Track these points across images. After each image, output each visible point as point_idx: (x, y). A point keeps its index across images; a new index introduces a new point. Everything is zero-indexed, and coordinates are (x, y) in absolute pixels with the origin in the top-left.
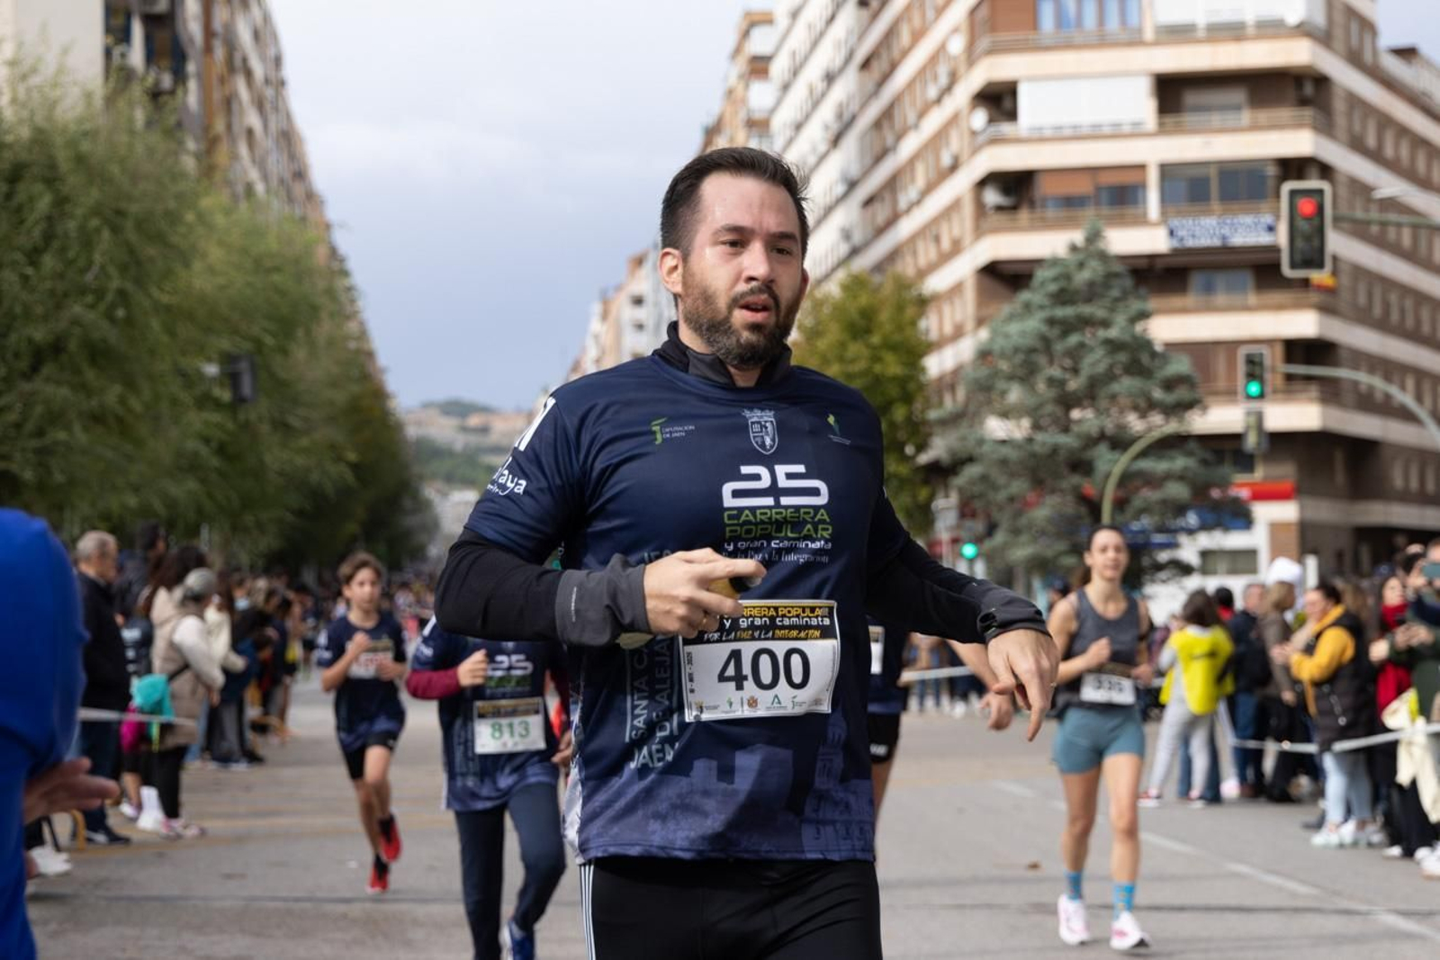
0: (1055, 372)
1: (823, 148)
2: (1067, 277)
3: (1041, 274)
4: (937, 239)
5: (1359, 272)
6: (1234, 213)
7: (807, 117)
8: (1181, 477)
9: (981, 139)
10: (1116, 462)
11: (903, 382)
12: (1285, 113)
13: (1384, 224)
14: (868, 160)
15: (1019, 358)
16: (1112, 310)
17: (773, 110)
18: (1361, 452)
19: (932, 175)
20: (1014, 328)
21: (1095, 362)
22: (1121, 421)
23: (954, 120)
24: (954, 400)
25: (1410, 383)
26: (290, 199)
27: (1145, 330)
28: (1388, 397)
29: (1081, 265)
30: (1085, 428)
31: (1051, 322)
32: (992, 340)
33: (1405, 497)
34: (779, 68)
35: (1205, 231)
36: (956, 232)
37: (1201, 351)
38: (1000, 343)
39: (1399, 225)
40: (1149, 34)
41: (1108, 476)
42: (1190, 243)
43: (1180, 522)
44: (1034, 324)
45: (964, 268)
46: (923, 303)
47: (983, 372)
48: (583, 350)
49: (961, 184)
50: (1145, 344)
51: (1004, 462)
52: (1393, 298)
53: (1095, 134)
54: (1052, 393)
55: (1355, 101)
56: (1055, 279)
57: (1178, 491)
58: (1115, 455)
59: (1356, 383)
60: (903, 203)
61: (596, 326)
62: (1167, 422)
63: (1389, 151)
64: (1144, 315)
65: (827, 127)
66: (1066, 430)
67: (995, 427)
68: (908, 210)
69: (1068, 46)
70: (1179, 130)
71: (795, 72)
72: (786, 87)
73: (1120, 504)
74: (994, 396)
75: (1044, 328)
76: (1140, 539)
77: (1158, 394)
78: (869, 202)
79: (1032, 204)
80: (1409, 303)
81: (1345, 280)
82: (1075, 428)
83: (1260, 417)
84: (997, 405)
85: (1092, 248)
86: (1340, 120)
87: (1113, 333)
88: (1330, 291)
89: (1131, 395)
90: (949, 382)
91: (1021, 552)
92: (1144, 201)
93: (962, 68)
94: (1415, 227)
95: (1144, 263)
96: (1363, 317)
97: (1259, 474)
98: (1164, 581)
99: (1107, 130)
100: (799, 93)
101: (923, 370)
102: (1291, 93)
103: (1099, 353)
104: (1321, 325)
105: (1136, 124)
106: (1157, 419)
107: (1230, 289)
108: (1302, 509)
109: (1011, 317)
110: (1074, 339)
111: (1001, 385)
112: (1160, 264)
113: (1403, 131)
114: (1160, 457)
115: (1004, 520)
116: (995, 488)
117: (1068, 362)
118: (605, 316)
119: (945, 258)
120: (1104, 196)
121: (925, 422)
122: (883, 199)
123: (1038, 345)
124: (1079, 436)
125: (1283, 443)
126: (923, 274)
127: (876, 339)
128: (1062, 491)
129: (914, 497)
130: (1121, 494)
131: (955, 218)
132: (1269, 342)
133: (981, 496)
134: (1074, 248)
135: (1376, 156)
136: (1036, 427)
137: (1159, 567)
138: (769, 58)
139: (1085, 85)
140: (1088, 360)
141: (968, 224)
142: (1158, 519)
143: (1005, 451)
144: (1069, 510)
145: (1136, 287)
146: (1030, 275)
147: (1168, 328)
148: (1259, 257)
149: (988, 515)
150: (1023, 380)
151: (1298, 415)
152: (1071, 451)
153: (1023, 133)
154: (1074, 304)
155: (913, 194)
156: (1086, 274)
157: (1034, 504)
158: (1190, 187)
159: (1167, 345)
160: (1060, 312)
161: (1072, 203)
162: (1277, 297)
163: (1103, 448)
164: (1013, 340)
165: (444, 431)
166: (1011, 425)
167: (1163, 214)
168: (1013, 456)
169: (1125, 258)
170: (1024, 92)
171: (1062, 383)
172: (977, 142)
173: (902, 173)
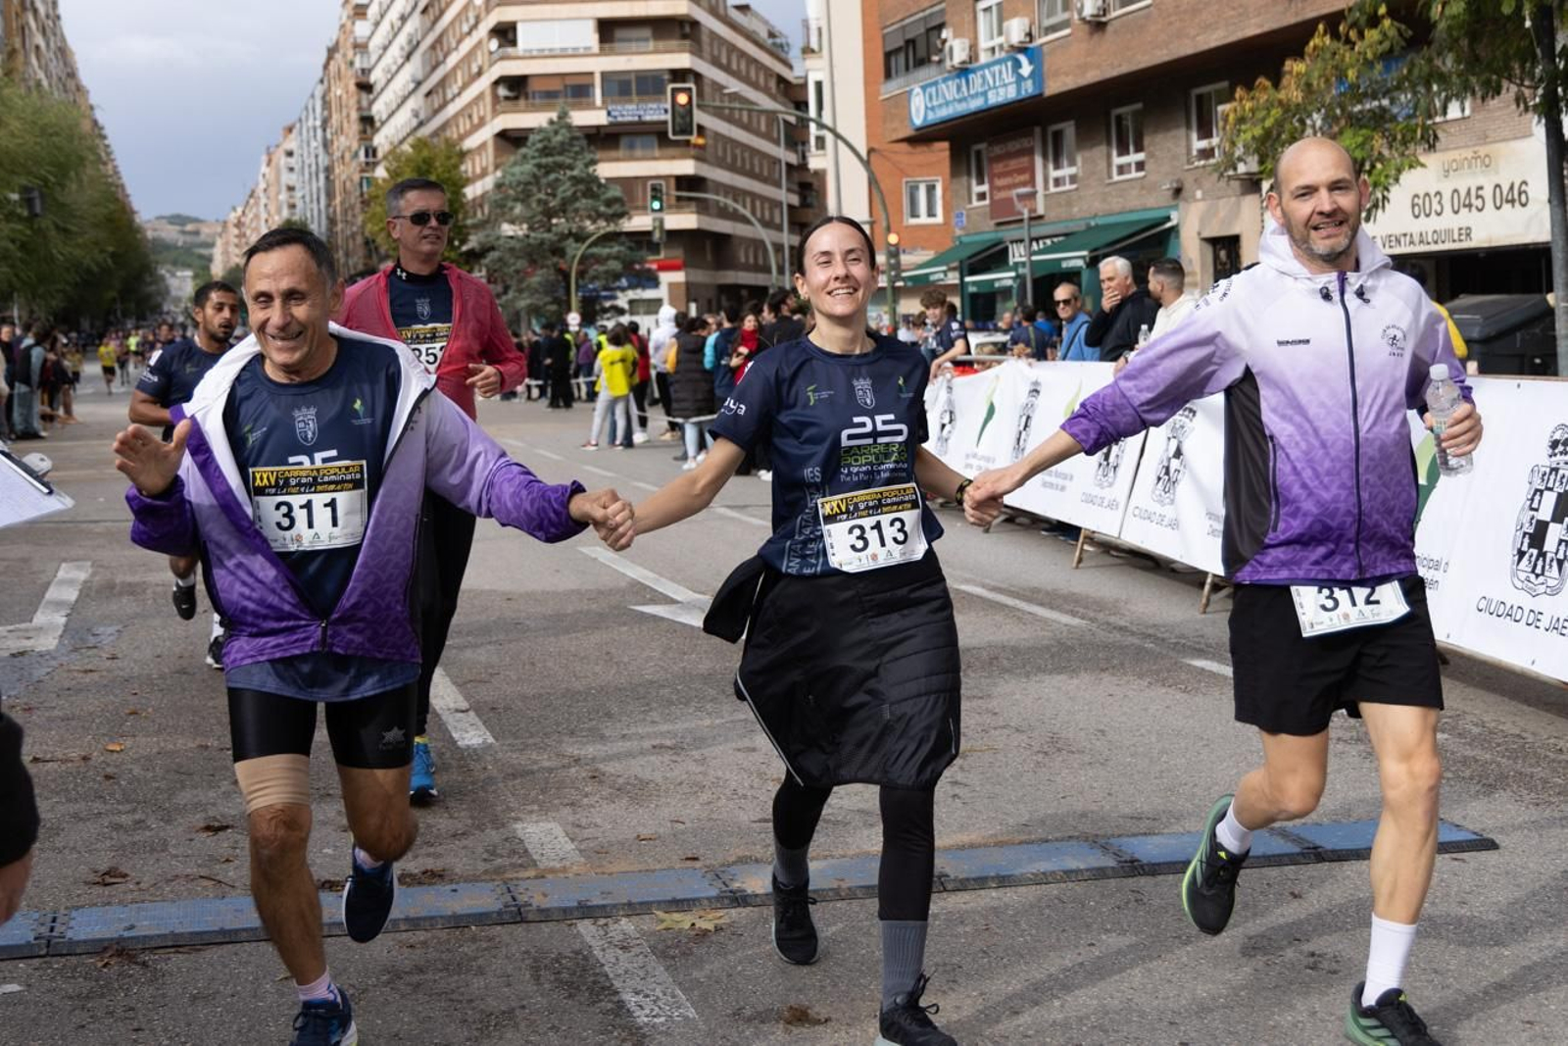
0: (542, 196)
1: (400, 61)
2: (549, 140)
3: (532, 138)
4: (470, 117)
5: (718, 136)
6: (646, 102)
7: (390, 42)
8: (616, 258)
9: (495, 56)
10: (577, 249)
12: (674, 43)
13: (732, 109)
14: (428, 68)
15: (519, 189)
16: (575, 159)
17: (370, 38)
18: (721, 241)
19: (466, 77)
20: (517, 169)
21: (565, 190)
22: (581, 225)
23: (480, 43)
24: (482, 213)
25: (748, 200)
26: (66, 91)
27: (594, 171)
28: (735, 210)
30: (560, 229)
31: (539, 166)
32: (504, 177)
33: (747, 268)
34: (373, 11)
35: (629, 112)
36: (482, 113)
37: (627, 183)
38: (509, 178)
39: (741, 110)
41: (574, 257)
42: (620, 119)
43: (617, 284)
44: (528, 167)
45: (486, 134)
46: (463, 155)
47: (499, 196)
48: (257, 184)
49: (484, 83)
50: (596, 179)
51: (512, 250)
52: (738, 152)
53: (564, 55)
54: (540, 209)
55: (713, 35)
56: (541, 141)
57: (615, 265)
58: (578, 245)
59: (718, 202)
60: (449, 96)
61: (264, 169)
62: (608, 225)
63: (734, 67)
64: (594, 162)
65: (402, 49)
66: (549, 230)
67: (507, 229)
68: (453, 99)
70: (613, 52)
71: (382, 16)
72: (377, 24)
73: (581, 274)
74: (506, 211)
75: (535, 170)
76: (592, 295)
77: (602, 209)
78: (429, 94)
79: (527, 98)
80: (747, 155)
81: (711, 142)
82: (554, 229)
83: (662, 222)
84: (507, 217)
85: (562, 122)
86: (706, 48)
87: (575, 173)
88: (700, 148)
89: (586, 209)
90: (479, 202)
92: (593, 94)
93: (483, 14)
94: (750, 111)
95: (594, 131)
96: (720, 163)
97: (662, 256)
99: (570, 52)
100: (385, 26)
101: (464, 195)
102: (677, 29)
103: (568, 184)
104: (697, 168)
105: (586, 48)
106: (602, 223)
107: (644, 147)
108: (687, 275)
109: (515, 164)
110: (552, 176)
111: (510, 204)
112: (602, 131)
113: (743, 54)
115: (513, 283)
116: (505, 264)
117: (549, 190)
118: (269, 163)
119: (475, 128)
120: (569, 93)
121: (465, 227)
122: (437, 93)
123: (532, 180)
124: (556, 234)
125: (675, 236)
126: (462, 138)
128: (547, 267)
130: (582, 267)
131: (481, 104)
132: (666, 178)
133: (499, 270)
134: (551, 122)
135: (727, 69)
136: (531, 228)
137: (605, 310)
138: (365, 7)
139: (556, 24)
140: (561, 189)
141: (489, 108)
142: (603, 282)
143: (513, 243)
144: (552, 278)
145: (589, 145)
146: (526, 139)
147: (608, 169)
148: (661, 128)
149: (504, 281)
150: (523, 201)
151: (684, 220)
152: (552, 243)
153: (521, 53)
154: (551, 155)
155: (455, 89)
156: (559, 138)
157: (531, 275)
158: (620, 86)
159: (607, 179)
160: (544, 161)
161: (550, 95)
162: (671, 151)
163: (571, 241)
164: (518, 177)
165: (170, 233)
166: (516, 228)
167: (604, 102)
168: (518, 246)
169: (581, 128)
170: (520, 28)
171: (546, 203)
172: (493, 58)
173: (449, 79)
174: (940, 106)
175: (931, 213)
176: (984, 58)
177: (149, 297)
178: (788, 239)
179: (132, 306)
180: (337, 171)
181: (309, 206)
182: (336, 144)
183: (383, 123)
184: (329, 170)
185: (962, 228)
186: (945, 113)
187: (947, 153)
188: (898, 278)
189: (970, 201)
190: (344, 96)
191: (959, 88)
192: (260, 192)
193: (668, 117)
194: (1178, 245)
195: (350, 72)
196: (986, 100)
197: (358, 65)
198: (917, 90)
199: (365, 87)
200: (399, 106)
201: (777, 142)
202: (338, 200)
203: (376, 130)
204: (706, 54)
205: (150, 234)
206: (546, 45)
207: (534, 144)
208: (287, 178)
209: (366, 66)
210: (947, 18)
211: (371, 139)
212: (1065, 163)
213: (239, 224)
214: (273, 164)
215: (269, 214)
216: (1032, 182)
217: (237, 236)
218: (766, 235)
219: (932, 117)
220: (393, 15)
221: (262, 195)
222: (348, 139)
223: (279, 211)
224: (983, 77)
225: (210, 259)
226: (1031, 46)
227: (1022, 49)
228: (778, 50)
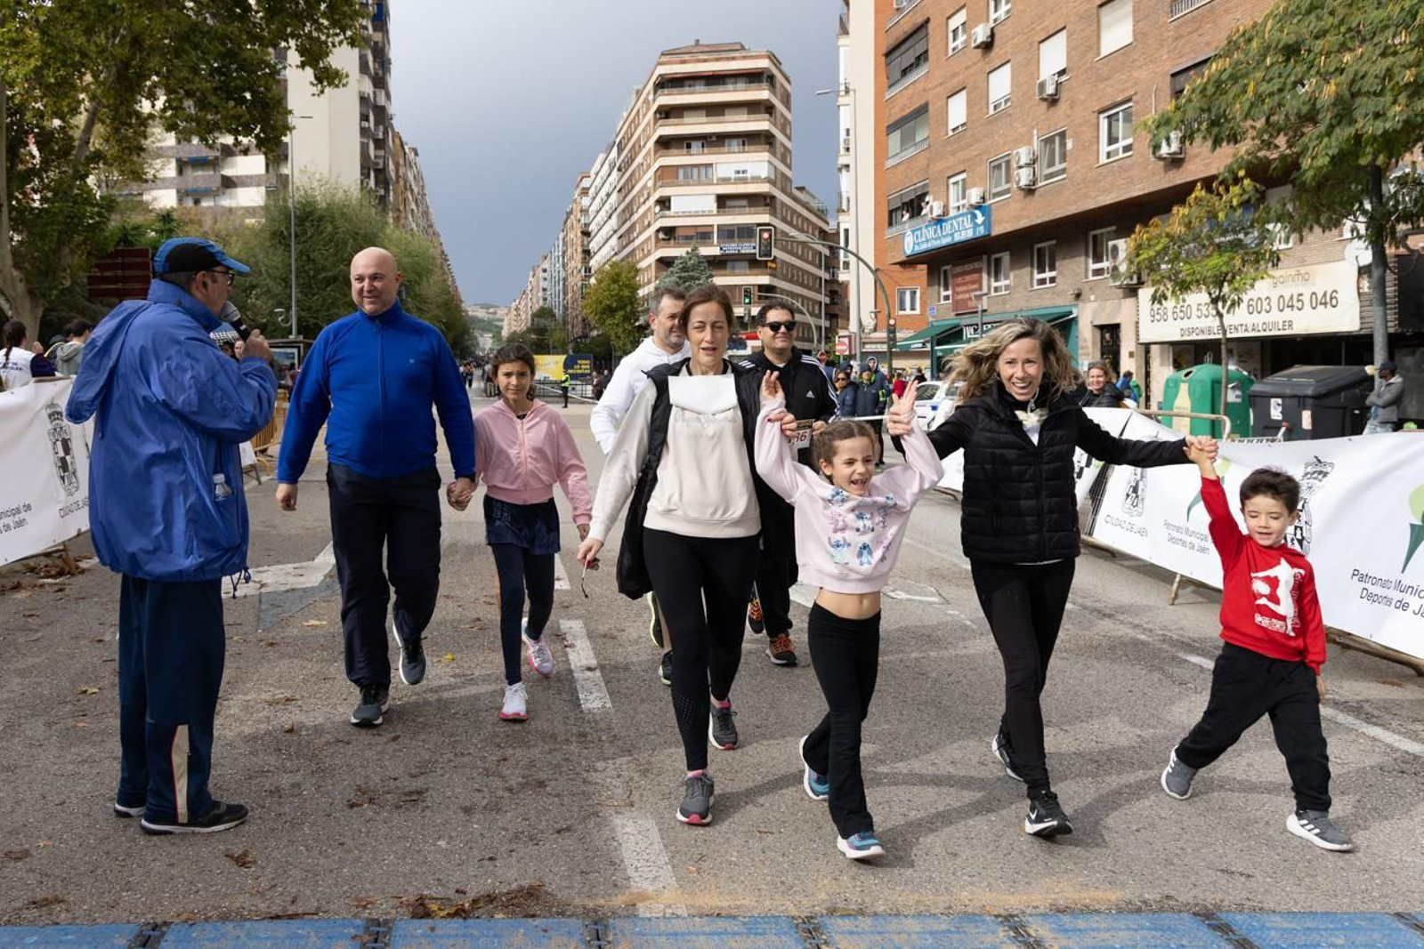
1: (606, 218)
2: (686, 263)
3: (676, 262)
4: (643, 249)
5: (784, 262)
6: (742, 242)
7: (601, 209)
11: (630, 298)
12: (760, 208)
13: (791, 246)
14: (621, 222)
16: (701, 274)
17: (590, 206)
19: (642, 228)
20: (667, 280)
23: (649, 209)
25: (801, 301)
29: (690, 259)
31: (680, 278)
34: (592, 191)
35: (732, 248)
36: (649, 247)
40: (715, 181)
42: (728, 252)
44: (674, 278)
45: (651, 260)
49: (651, 230)
52: (795, 272)
53: (695, 215)
55: (783, 204)
56: (681, 264)
60: (632, 238)
61: (531, 279)
63: (795, 222)
64: (712, 276)
65: (607, 212)
68: (634, 240)
69: (688, 185)
70: (725, 214)
71: (597, 194)
72: (594, 199)
75: (678, 280)
78: (621, 237)
79: (674, 238)
80: (800, 274)
81: (779, 265)
83: (750, 311)
85: (694, 253)
86: (779, 211)
87: (701, 282)
88: (775, 269)
90: (645, 299)
92: (713, 238)
93: (652, 192)
95: (712, 258)
96: (785, 279)
99: (700, 213)
100: (598, 200)
101: (637, 294)
102: (763, 202)
104: (771, 280)
105: (710, 211)
107: (740, 268)
109: (666, 277)
110: (687, 284)
112: (717, 259)
113: (800, 215)
118: (533, 276)
119: (645, 256)
120: (699, 236)
121: (638, 311)
122: (624, 237)
126: (638, 262)
127: (621, 283)
131: (649, 243)
132: (754, 285)
134: (688, 253)
135: (790, 224)
138: (588, 189)
139: (693, 197)
141: (653, 245)
145: (709, 266)
146: (673, 263)
147: (720, 281)
148: (752, 258)
153: (673, 214)
154: (687, 271)
155: (635, 235)
156: (692, 262)
158: (728, 233)
160: (683, 274)
161: (688, 238)
162: (756, 271)
165: (481, 314)
167: (719, 242)
169: (705, 257)
170: (672, 199)
172: (657, 217)
173: (632, 228)
174: (923, 242)
175: (913, 308)
177: (467, 347)
178: (824, 323)
179: (458, 352)
181: (554, 300)
182: (569, 265)
183: (595, 254)
184: (565, 280)
185: (933, 317)
186: (925, 247)
187: (925, 272)
188: (894, 346)
189: (939, 301)
190: (575, 239)
191: (935, 232)
192: (528, 292)
193: (757, 251)
194: (1077, 330)
195: (579, 226)
196: (953, 238)
197: (582, 221)
198: (909, 233)
199: (586, 234)
200: (604, 244)
201: (820, 267)
202: (570, 295)
203: (591, 258)
204: (779, 216)
205: (470, 313)
206: (688, 209)
207: (677, 265)
208: (543, 284)
209: (587, 221)
210: (930, 189)
211: (588, 262)
212: (1002, 277)
213: (517, 309)
214: (535, 276)
215: (533, 303)
216: (980, 289)
217: (515, 316)
218: (811, 321)
219: (917, 249)
220: (603, 193)
222: (576, 263)
224: (952, 224)
225: (501, 328)
226: (984, 205)
227: (978, 207)
228: (821, 214)
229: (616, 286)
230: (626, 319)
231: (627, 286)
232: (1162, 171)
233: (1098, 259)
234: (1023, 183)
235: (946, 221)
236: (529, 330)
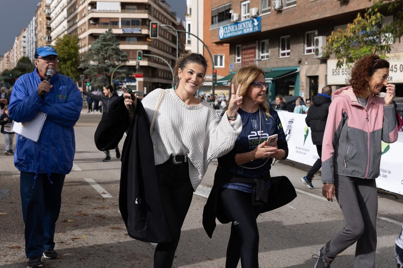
0: (103, 53)
1: (60, 11)
2: (105, 37)
3: (100, 36)
4: (81, 29)
6: (134, 27)
7: (57, 6)
8: (125, 73)
9: (90, 11)
10: (114, 70)
11: (75, 54)
12: (143, 11)
15: (96, 51)
16: (113, 43)
17: (51, 4)
18: (154, 70)
19: (81, 17)
20: (95, 46)
21: (110, 52)
22: (114, 62)
23: (85, 8)
24: (84, 58)
27: (119, 47)
31: (102, 44)
32: (92, 47)
33: (161, 78)
35: (129, 30)
36: (85, 28)
37: (128, 51)
38: (93, 47)
41: (112, 72)
42: (126, 32)
43: (124, 81)
44: (99, 45)
45: (86, 34)
46: (79, 40)
47: (90, 53)
48: (14, 46)
49: (86, 19)
50: (119, 49)
51: (93, 69)
52: (160, 44)
53: (110, 12)
54: (102, 57)
55: (155, 9)
56: (103, 37)
57: (124, 75)
58: (113, 68)
59: (154, 57)
60: (75, 22)
62: (122, 63)
63: (160, 18)
64: (119, 44)
65: (61, 8)
66: (104, 64)
67: (92, 63)
70: (125, 12)
73: (114, 77)
74: (92, 57)
75: (101, 46)
76: (117, 83)
77: (121, 58)
78: (69, 22)
79: (99, 24)
80: (163, 45)
82: (106, 63)
83: (139, 63)
84: (92, 59)
85: (110, 32)
86: (152, 12)
87: (113, 47)
88: (150, 42)
89: (116, 58)
90: (83, 54)
91: (96, 85)
92: (119, 25)
95: (118, 35)
96: (155, 47)
97: (137, 73)
98: (120, 91)
99: (112, 11)
101: (79, 52)
102: (144, 7)
103: (111, 50)
104: (148, 48)
105: (117, 11)
106: (120, 62)
107: (133, 41)
108: (144, 79)
109: (95, 43)
110: (106, 48)
111: (93, 55)
112: (121, 35)
113: (162, 15)
114: (121, 69)
115: (93, 79)
116: (92, 74)
117: (105, 52)
118: (18, 40)
119: (83, 32)
120: (112, 23)
121: (79, 61)
122: (71, 21)
123: (100, 49)
124: (107, 65)
125: (142, 67)
126: (79, 35)
127: (70, 46)
128: (103, 74)
129: (77, 75)
130: (114, 75)
131: (85, 25)
133: (89, 75)
134: (106, 32)
135: (158, 19)
136: (99, 63)
139: (108, 3)
140: (109, 52)
141: (87, 26)
142: (120, 80)
143: (93, 67)
144: (105, 78)
145: (117, 39)
146: (98, 36)
147: (122, 47)
148: (138, 35)
149: (90, 78)
150: (97, 55)
151: (144, 63)
152: (106, 68)
153: (98, 11)
154: (106, 42)
155: (77, 20)
156: (108, 37)
157: (98, 76)
158: (126, 22)
159: (122, 50)
160: (104, 43)
161: (107, 24)
162: (141, 42)
163: (111, 67)
164: (95, 47)
166: (95, 62)
167: (122, 27)
168: (95, 68)
169: (115, 34)
170: (98, 3)
171: (104, 55)
172: (89, 12)
173: (76, 17)
174: (228, 33)
175: (221, 65)
176: (243, 19)
180: (39, 43)
181: (30, 53)
182: (39, 35)
183: (54, 29)
184: (36, 42)
185: (232, 70)
186: (229, 35)
187: (229, 47)
188: (216, 83)
189: (235, 62)
190: (42, 21)
191: (235, 28)
194: (299, 78)
195: (45, 14)
196: (243, 32)
197: (47, 12)
198: (221, 28)
199: (49, 18)
200: (59, 25)
201: (174, 41)
203: (51, 31)
204: (152, 15)
206: (105, 9)
207: (101, 38)
208: (23, 44)
209: (49, 12)
210: (231, 7)
211: (50, 34)
212: (265, 52)
213: (8, 57)
214: (19, 40)
215: (17, 54)
216: (255, 57)
217: (7, 61)
219: (225, 36)
221: (15, 49)
222: (43, 34)
223: (20, 54)
224: (242, 25)
226: (258, 16)
227: (255, 17)
228: (173, 15)
229: (67, 47)
230: (73, 65)
231: (73, 48)
232: (339, 6)
233: (309, 45)
234: (277, 7)
235: (240, 23)
236: (15, 69)
